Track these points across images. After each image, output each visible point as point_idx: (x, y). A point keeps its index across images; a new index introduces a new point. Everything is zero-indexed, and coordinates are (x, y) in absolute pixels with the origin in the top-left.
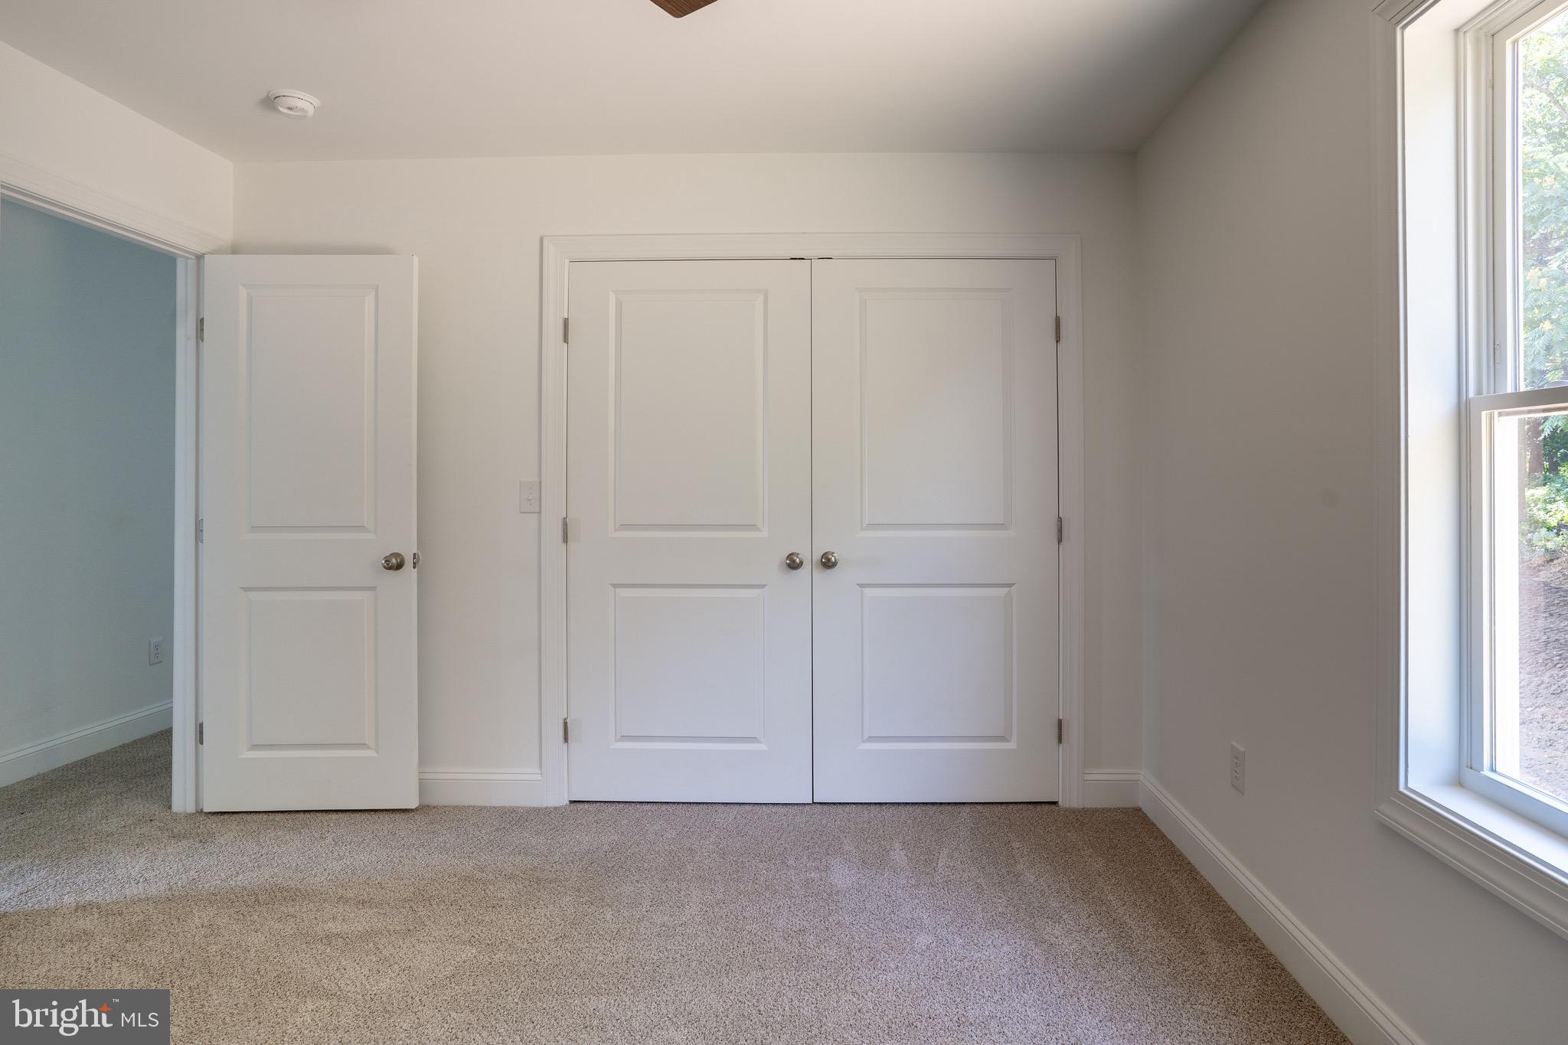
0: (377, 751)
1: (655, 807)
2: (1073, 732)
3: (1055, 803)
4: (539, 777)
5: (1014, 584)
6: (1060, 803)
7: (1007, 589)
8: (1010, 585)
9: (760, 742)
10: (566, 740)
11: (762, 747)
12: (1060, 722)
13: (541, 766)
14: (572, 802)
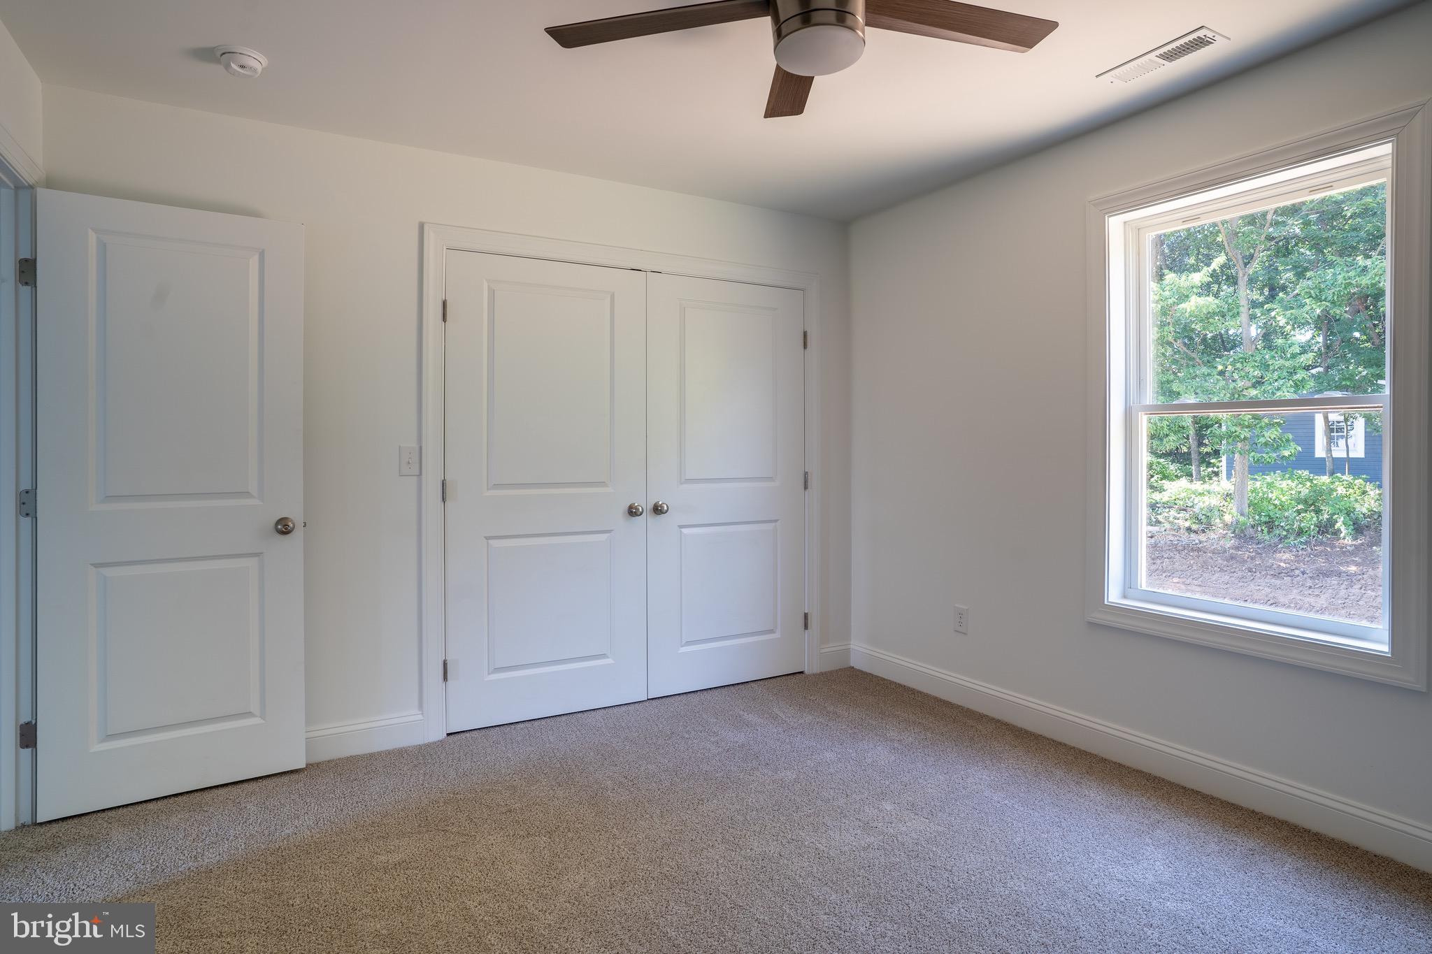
0: (263, 717)
1: (527, 724)
2: (813, 622)
3: (802, 672)
4: (420, 717)
5: (778, 520)
6: (806, 672)
7: (774, 524)
8: (776, 521)
9: (608, 657)
10: (445, 678)
11: (609, 661)
12: (806, 616)
13: (421, 706)
14: (448, 735)
